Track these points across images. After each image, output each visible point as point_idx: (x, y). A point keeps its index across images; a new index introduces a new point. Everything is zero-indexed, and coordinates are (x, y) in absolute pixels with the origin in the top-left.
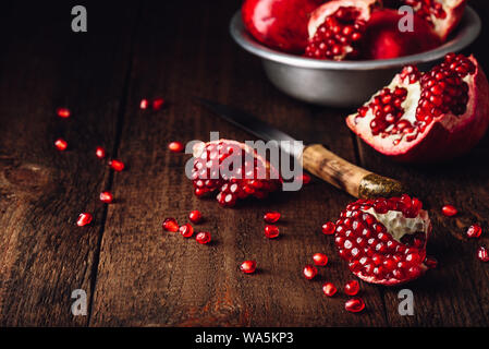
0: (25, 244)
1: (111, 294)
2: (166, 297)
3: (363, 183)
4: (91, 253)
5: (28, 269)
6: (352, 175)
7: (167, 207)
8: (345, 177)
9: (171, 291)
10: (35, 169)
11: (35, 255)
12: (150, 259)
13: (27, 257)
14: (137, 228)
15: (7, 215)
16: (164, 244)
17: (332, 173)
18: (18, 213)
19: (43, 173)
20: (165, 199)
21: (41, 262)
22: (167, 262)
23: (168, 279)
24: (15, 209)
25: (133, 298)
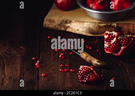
0: (22, 69)
1: (42, 83)
2: (55, 84)
3: (97, 63)
4: (37, 71)
5: (23, 76)
6: (94, 61)
7: (53, 58)
8: (92, 61)
9: (56, 82)
10: (22, 48)
11: (24, 72)
12: (50, 73)
13: (23, 73)
14: (47, 64)
15: (17, 61)
16: (53, 69)
17: (89, 60)
18: (19, 61)
19: (24, 49)
20: (52, 56)
21: (26, 74)
22: (54, 74)
23: (55, 79)
24: (18, 59)
25: (48, 84)
